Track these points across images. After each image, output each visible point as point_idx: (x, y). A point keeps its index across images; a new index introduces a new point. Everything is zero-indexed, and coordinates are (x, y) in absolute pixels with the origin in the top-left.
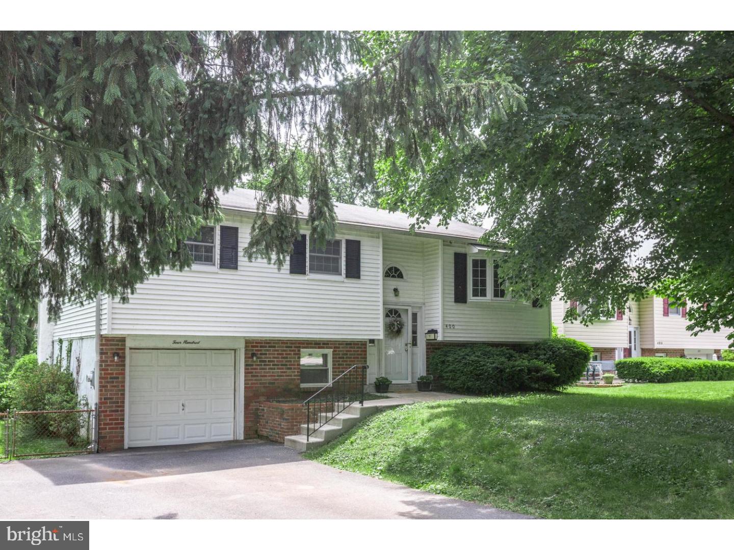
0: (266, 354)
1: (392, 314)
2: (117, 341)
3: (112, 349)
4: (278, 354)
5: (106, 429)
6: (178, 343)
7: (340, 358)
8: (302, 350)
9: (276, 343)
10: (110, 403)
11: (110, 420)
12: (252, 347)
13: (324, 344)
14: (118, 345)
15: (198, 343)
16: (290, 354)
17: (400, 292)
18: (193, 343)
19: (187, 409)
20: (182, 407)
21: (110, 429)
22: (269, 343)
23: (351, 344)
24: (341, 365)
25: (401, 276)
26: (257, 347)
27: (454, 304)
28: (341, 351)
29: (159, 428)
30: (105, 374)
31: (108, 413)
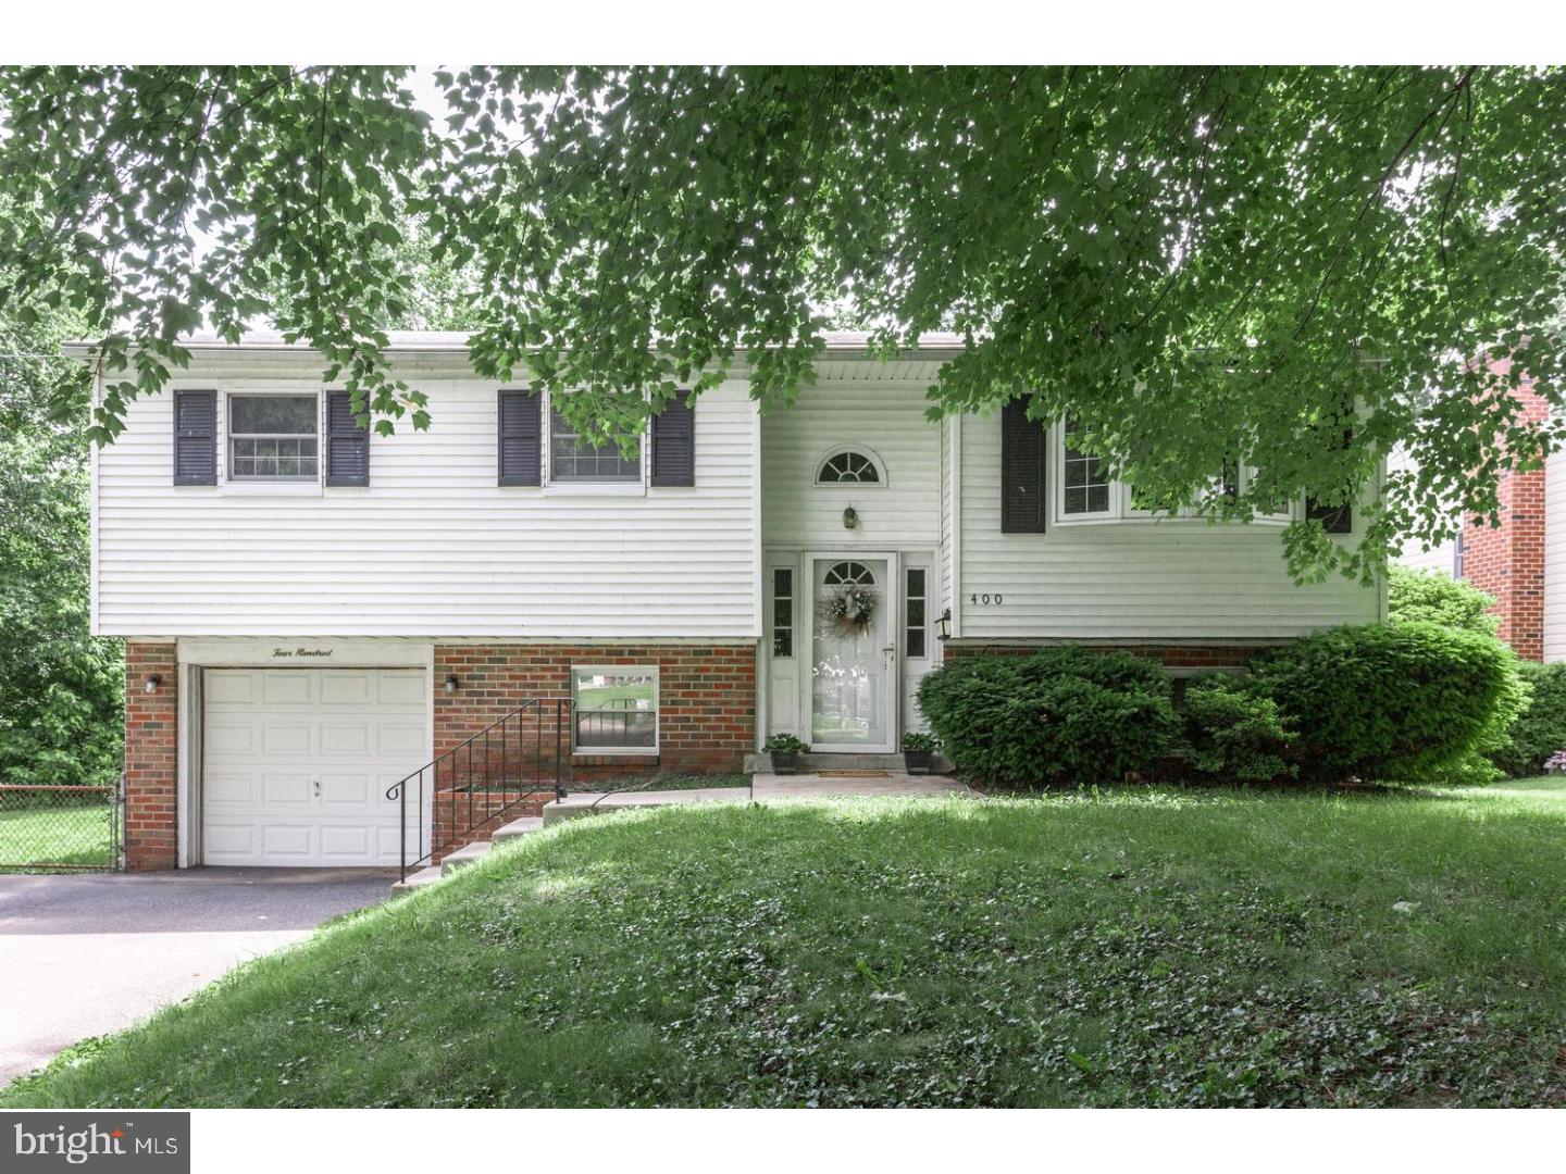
0: (483, 677)
1: (844, 576)
2: (158, 651)
3: (149, 668)
4: (512, 677)
5: (138, 825)
6: (284, 654)
7: (678, 686)
8: (574, 667)
9: (508, 652)
10: (146, 774)
11: (147, 808)
12: (448, 660)
13: (632, 652)
14: (159, 659)
15: (328, 654)
16: (542, 677)
17: (861, 516)
18: (318, 653)
19: (325, 795)
20: (313, 789)
21: (146, 826)
22: (490, 652)
23: (709, 653)
24: (681, 703)
25: (870, 476)
26: (461, 660)
27: (1000, 536)
28: (681, 670)
29: (268, 830)
30: (135, 717)
31: (142, 795)
